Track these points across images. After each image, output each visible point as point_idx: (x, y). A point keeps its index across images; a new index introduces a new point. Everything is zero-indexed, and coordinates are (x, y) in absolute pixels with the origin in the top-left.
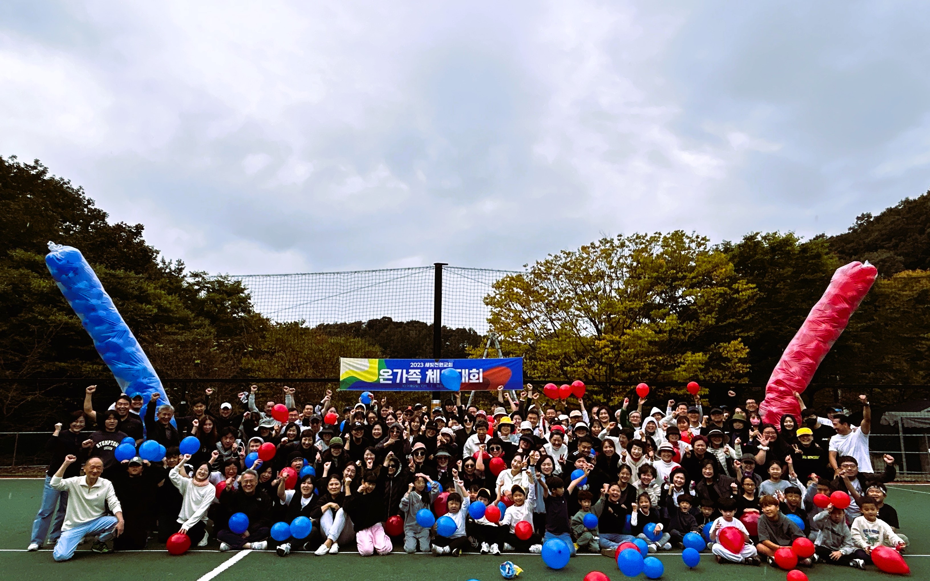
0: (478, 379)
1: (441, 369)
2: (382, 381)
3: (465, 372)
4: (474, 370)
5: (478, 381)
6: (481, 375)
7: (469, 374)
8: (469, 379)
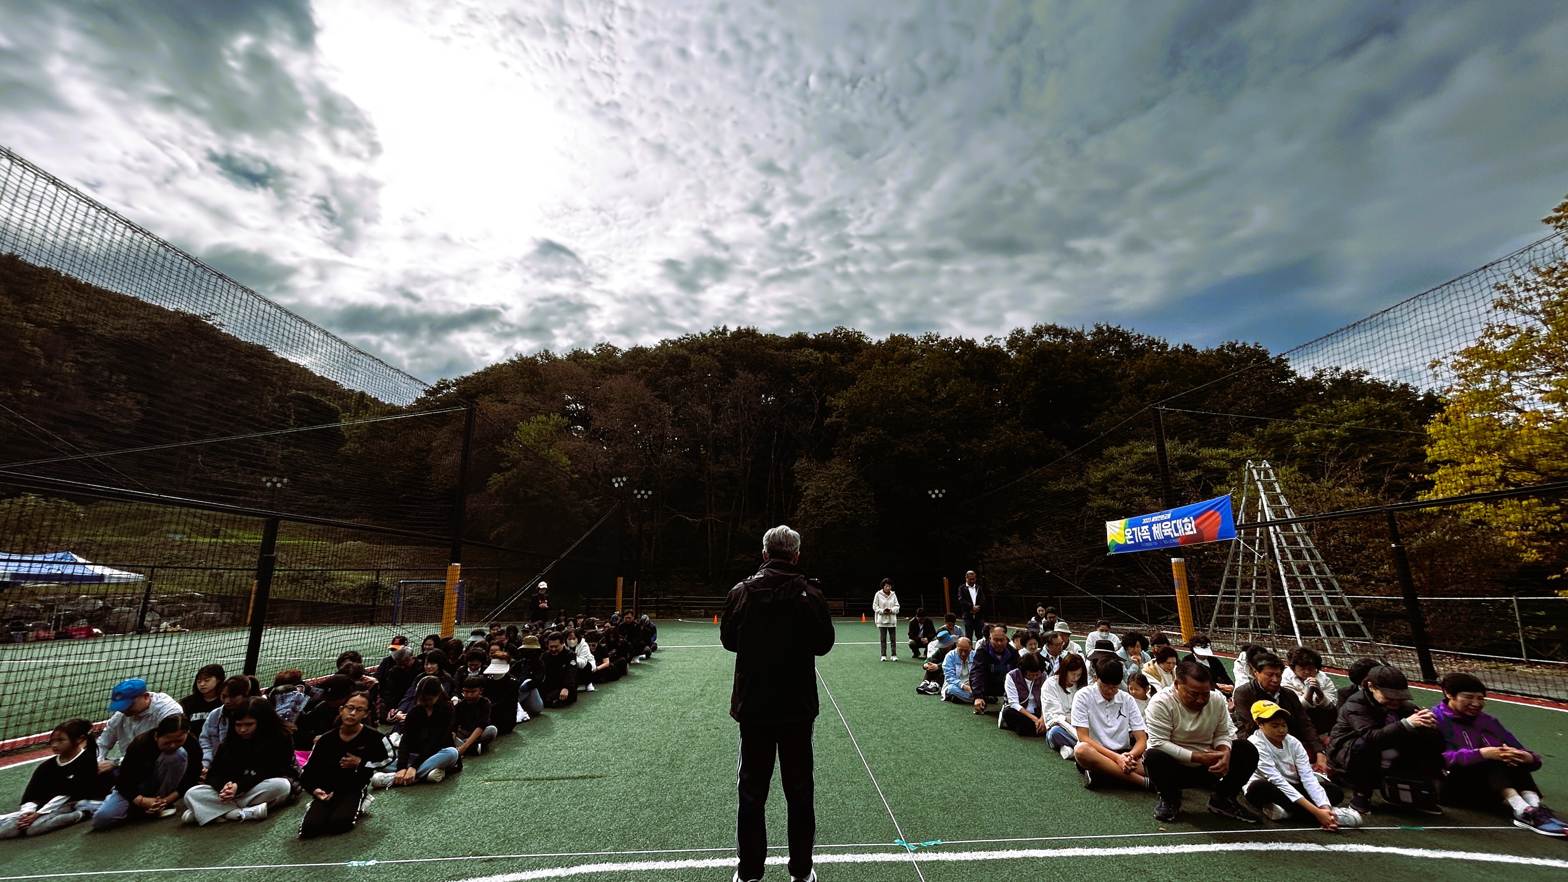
0: (1192, 530)
1: (1162, 522)
2: (1129, 543)
3: (1179, 522)
4: (1186, 520)
5: (1192, 533)
6: (1193, 522)
7: (1183, 524)
8: (1185, 531)
